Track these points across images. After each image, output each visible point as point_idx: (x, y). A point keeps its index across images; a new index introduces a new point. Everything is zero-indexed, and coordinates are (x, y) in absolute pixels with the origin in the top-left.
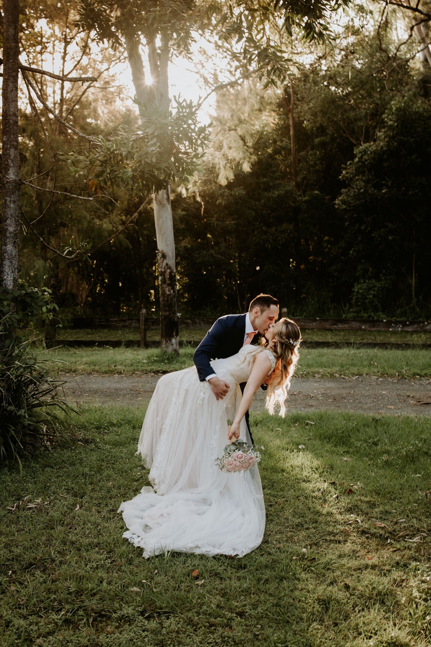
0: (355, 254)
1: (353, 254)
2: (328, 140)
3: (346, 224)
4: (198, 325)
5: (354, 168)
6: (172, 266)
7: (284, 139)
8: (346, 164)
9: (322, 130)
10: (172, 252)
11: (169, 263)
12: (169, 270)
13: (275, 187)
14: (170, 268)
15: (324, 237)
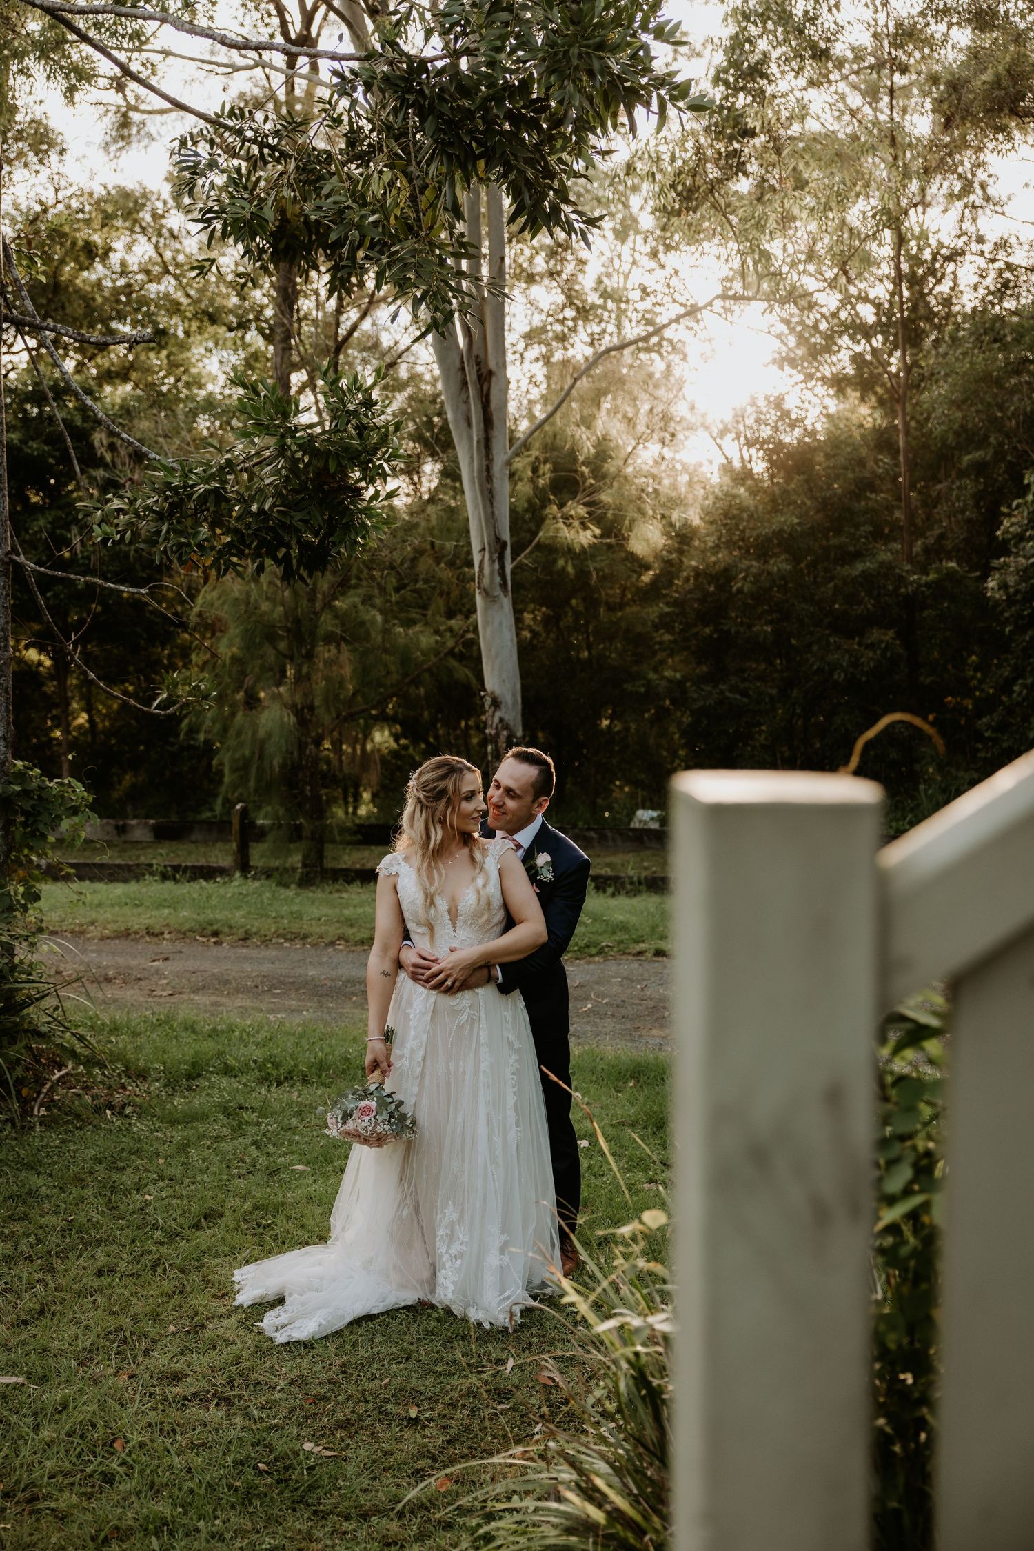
0: (1025, 692)
1: (1020, 693)
2: (988, 458)
3: (1007, 630)
4: (611, 843)
5: (1026, 513)
6: (511, 723)
7: (880, 457)
8: (1009, 506)
9: (968, 438)
10: (514, 695)
11: (506, 717)
12: (505, 733)
13: (858, 555)
14: (507, 727)
15: (969, 656)
